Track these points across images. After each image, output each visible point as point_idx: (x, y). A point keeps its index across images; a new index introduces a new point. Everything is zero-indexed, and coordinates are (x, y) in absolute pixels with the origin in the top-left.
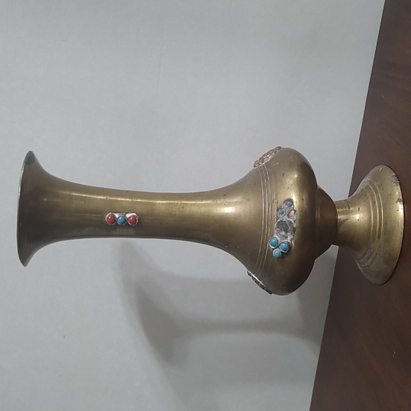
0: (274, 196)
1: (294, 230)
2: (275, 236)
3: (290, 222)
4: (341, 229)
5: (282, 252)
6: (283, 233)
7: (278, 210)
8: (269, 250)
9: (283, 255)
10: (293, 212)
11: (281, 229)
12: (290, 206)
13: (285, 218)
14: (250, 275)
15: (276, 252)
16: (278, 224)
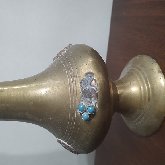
0: (76, 73)
1: (97, 95)
2: (82, 102)
3: (93, 89)
4: (121, 100)
5: (89, 115)
6: (88, 99)
7: (81, 82)
8: (77, 116)
9: (91, 116)
10: (94, 81)
11: (86, 97)
12: (91, 77)
13: (88, 87)
14: (60, 142)
15: (85, 116)
16: (83, 93)
